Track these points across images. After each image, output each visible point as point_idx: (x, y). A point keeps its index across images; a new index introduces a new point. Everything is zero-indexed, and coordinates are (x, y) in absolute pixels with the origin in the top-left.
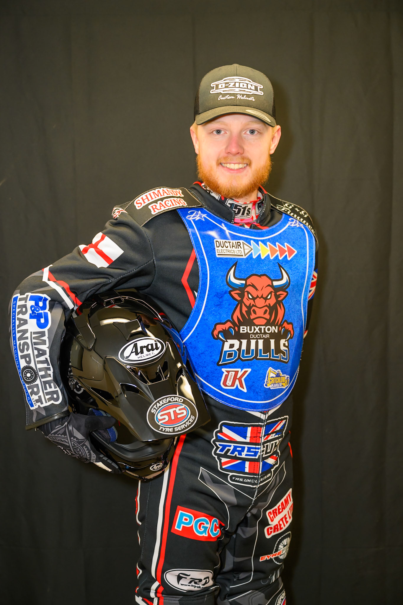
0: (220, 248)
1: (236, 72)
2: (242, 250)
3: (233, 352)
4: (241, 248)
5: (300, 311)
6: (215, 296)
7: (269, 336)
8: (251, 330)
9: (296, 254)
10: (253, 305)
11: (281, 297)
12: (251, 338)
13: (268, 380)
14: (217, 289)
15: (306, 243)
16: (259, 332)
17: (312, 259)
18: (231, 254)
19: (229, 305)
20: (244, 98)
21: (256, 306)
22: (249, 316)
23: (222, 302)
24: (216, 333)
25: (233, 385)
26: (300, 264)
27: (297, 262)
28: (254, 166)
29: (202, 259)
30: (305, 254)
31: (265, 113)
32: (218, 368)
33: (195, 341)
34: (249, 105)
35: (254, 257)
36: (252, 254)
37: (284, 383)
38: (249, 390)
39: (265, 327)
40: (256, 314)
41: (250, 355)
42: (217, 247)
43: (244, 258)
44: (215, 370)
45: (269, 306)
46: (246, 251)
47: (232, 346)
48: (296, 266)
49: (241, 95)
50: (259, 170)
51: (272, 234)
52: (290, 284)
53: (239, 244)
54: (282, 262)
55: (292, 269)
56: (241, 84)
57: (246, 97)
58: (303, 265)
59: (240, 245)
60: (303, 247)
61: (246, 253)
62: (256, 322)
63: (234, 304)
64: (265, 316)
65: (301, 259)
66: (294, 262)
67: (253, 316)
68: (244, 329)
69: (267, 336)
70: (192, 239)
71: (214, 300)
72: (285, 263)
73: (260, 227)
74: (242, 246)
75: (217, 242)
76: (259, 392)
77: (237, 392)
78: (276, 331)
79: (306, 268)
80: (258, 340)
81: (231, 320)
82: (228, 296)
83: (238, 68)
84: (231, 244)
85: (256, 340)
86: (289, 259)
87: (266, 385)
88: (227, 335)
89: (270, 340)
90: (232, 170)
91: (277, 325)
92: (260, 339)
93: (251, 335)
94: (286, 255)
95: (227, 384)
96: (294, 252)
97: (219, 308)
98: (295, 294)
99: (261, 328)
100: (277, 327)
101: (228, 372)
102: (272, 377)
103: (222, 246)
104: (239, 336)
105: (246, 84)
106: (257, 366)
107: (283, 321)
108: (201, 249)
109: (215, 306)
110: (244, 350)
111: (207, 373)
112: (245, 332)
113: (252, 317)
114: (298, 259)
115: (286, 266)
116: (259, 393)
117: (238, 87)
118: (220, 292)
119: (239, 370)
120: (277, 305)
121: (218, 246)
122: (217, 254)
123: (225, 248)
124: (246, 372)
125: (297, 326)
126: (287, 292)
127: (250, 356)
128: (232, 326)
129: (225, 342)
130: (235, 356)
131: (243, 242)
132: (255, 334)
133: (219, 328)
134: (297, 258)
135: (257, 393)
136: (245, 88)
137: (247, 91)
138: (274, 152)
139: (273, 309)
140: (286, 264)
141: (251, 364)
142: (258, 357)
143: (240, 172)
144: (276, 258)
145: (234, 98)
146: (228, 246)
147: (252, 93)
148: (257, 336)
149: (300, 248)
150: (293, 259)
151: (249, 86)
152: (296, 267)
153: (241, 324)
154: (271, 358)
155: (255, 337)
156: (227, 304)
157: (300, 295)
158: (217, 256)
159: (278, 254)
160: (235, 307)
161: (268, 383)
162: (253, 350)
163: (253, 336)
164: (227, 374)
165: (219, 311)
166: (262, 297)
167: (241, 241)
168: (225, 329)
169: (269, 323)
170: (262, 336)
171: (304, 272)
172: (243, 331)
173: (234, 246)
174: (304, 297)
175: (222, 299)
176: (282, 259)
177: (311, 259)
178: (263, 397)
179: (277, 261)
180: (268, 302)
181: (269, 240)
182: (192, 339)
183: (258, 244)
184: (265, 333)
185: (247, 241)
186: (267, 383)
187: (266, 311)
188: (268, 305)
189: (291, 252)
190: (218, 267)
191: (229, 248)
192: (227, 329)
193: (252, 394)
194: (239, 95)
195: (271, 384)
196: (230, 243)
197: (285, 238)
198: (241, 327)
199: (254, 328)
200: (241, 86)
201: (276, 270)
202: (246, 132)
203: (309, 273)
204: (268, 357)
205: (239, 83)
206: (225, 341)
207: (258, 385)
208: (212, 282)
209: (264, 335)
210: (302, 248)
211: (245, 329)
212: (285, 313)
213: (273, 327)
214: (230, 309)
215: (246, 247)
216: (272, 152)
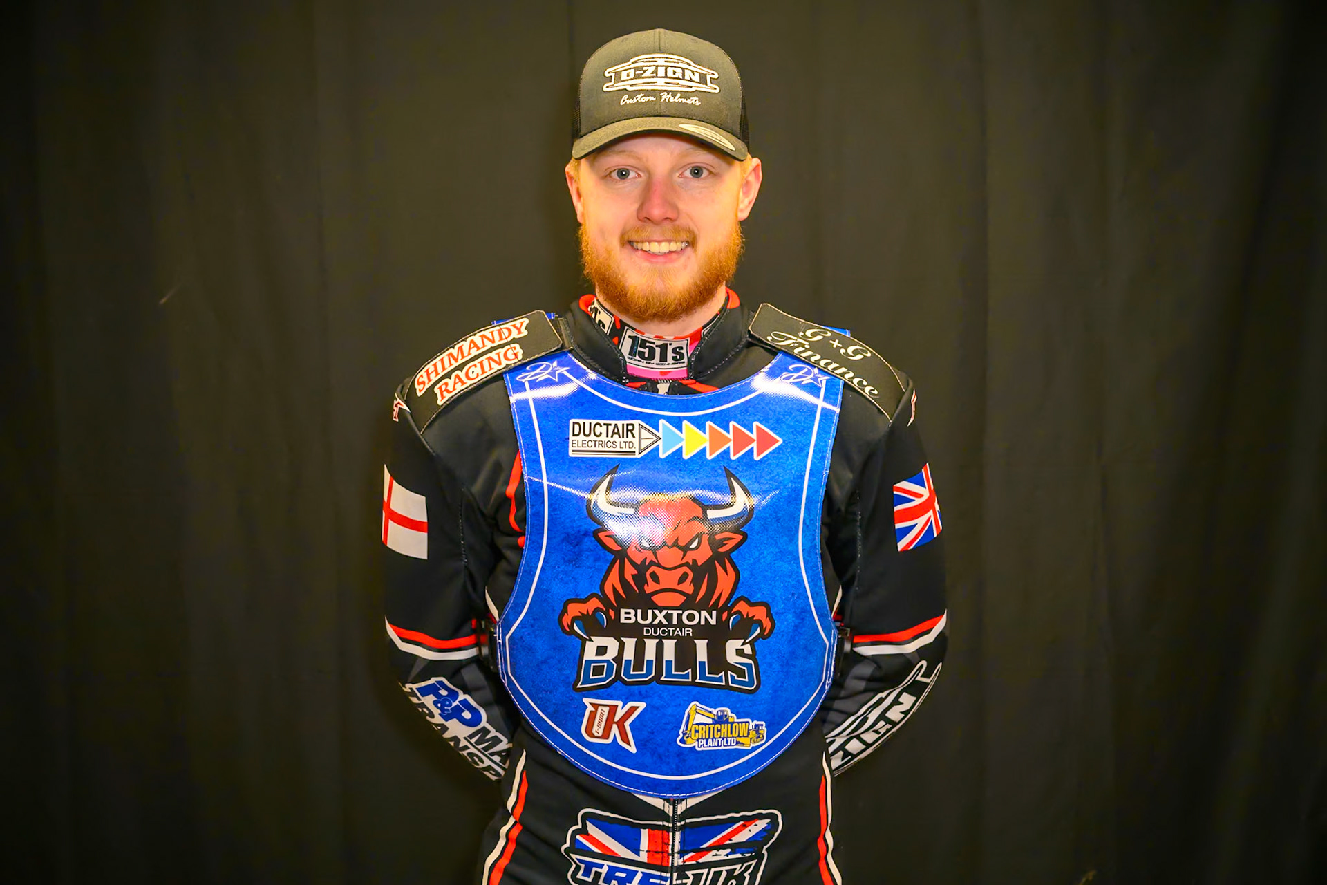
0: (582, 437)
1: (657, 44)
2: (636, 441)
3: (605, 664)
4: (634, 436)
5: (794, 576)
6: (563, 541)
7: (690, 633)
8: (645, 617)
9: (781, 445)
10: (651, 561)
11: (726, 544)
12: (645, 634)
13: (689, 729)
14: (568, 525)
15: (814, 421)
16: (665, 622)
17: (823, 457)
18: (606, 449)
19: (595, 561)
20: (677, 99)
21: (659, 565)
22: (641, 588)
23: (579, 554)
24: (567, 619)
25: (606, 735)
26: (784, 469)
27: (778, 465)
28: (703, 246)
29: (534, 461)
30: (805, 446)
31: (723, 132)
32: (576, 695)
33: (529, 634)
34: (687, 114)
35: (662, 455)
36: (657, 449)
37: (747, 737)
38: (642, 749)
39: (681, 612)
40: (659, 584)
41: (644, 672)
42: (574, 435)
43: (636, 458)
44: (570, 700)
45: (694, 566)
46: (644, 444)
47: (602, 650)
48: (772, 475)
49: (671, 93)
50: (714, 253)
51: (726, 403)
52: (754, 516)
53: (630, 428)
54: (738, 466)
55: (762, 480)
56: (669, 69)
57: (680, 98)
58: (793, 471)
59: (631, 431)
60: (803, 431)
61: (643, 447)
62: (657, 599)
63: (607, 560)
64: (682, 587)
65: (792, 458)
66: (770, 465)
67: (651, 587)
68: (628, 616)
69: (686, 632)
70: (516, 419)
71: (563, 548)
72: (745, 468)
73: (697, 387)
74: (636, 432)
75: (577, 427)
76: (665, 756)
77: (615, 752)
78: (713, 622)
79: (802, 477)
80: (663, 640)
81: (600, 594)
82: (591, 541)
83: (662, 36)
84: (611, 428)
85: (658, 640)
86: (757, 458)
87: (682, 741)
88: (593, 626)
89: (695, 641)
90: (654, 255)
91: (715, 607)
92: (668, 637)
93: (645, 629)
94: (752, 450)
95: (594, 731)
96: (778, 441)
97: (573, 565)
98: (772, 538)
99: (672, 614)
100: (714, 613)
101: (596, 706)
102: (698, 724)
103: (587, 433)
104: (618, 631)
105: (681, 70)
106: (660, 697)
107: (733, 600)
108: (535, 439)
109: (565, 562)
110: (628, 662)
111: (554, 704)
112: (633, 620)
113: (648, 590)
114: (781, 458)
115: (745, 474)
116: (663, 757)
117: (664, 75)
118: (573, 533)
119: (620, 703)
120: (716, 562)
121: (576, 432)
122: (571, 449)
123: (592, 437)
124: (634, 709)
125: (783, 611)
126: (745, 536)
127: (643, 675)
128: (603, 608)
129: (587, 642)
130: (609, 674)
131: (639, 425)
132: (656, 627)
133: (575, 609)
134: (781, 456)
135: (660, 758)
136: (678, 78)
137: (682, 85)
138: (749, 216)
139: (704, 572)
140: (746, 471)
141: (646, 691)
142: (662, 679)
143: (672, 261)
144: (723, 457)
145: (655, 101)
146: (601, 433)
147: (693, 89)
148: (659, 631)
149: (792, 432)
150: (769, 459)
151: (688, 74)
152: (775, 476)
153: (622, 603)
154: (697, 681)
155: (655, 632)
156: (592, 558)
157: (793, 539)
158: (571, 454)
159: (729, 448)
160: (609, 567)
161: (687, 738)
162: (650, 662)
163: (652, 631)
164: (593, 709)
165: (573, 573)
166: (676, 544)
167: (636, 422)
168: (585, 613)
169: (689, 603)
170: (674, 631)
171: (796, 488)
172: (626, 618)
173: (618, 433)
174: (803, 545)
175: (579, 548)
176: (738, 459)
177: (818, 457)
178: (674, 766)
179: (722, 464)
180: (690, 557)
181: (712, 417)
182: (523, 630)
183: (680, 428)
184: (681, 625)
185: (649, 422)
186: (687, 735)
187: (684, 577)
188: (691, 564)
189: (764, 441)
190: (569, 477)
191: (603, 438)
192: (590, 614)
193: (648, 759)
194: (666, 93)
195: (698, 740)
196: (609, 427)
197: (757, 412)
198: (623, 611)
199: (653, 612)
200: (670, 73)
201: (717, 485)
202: (684, 171)
203: (812, 490)
204: (688, 678)
205: (664, 68)
206: (587, 640)
207: (662, 740)
208: (555, 510)
209: (678, 629)
210: (798, 432)
211: (632, 616)
212: (740, 581)
213: (704, 613)
214: (596, 569)
215: (644, 434)
216: (744, 215)
